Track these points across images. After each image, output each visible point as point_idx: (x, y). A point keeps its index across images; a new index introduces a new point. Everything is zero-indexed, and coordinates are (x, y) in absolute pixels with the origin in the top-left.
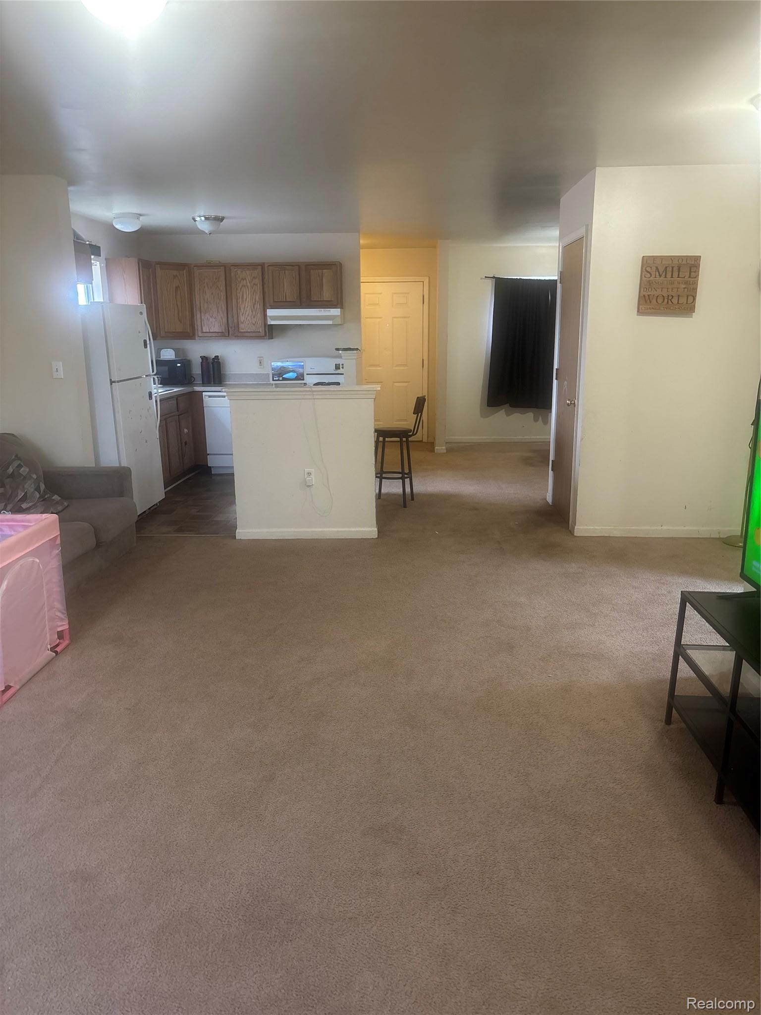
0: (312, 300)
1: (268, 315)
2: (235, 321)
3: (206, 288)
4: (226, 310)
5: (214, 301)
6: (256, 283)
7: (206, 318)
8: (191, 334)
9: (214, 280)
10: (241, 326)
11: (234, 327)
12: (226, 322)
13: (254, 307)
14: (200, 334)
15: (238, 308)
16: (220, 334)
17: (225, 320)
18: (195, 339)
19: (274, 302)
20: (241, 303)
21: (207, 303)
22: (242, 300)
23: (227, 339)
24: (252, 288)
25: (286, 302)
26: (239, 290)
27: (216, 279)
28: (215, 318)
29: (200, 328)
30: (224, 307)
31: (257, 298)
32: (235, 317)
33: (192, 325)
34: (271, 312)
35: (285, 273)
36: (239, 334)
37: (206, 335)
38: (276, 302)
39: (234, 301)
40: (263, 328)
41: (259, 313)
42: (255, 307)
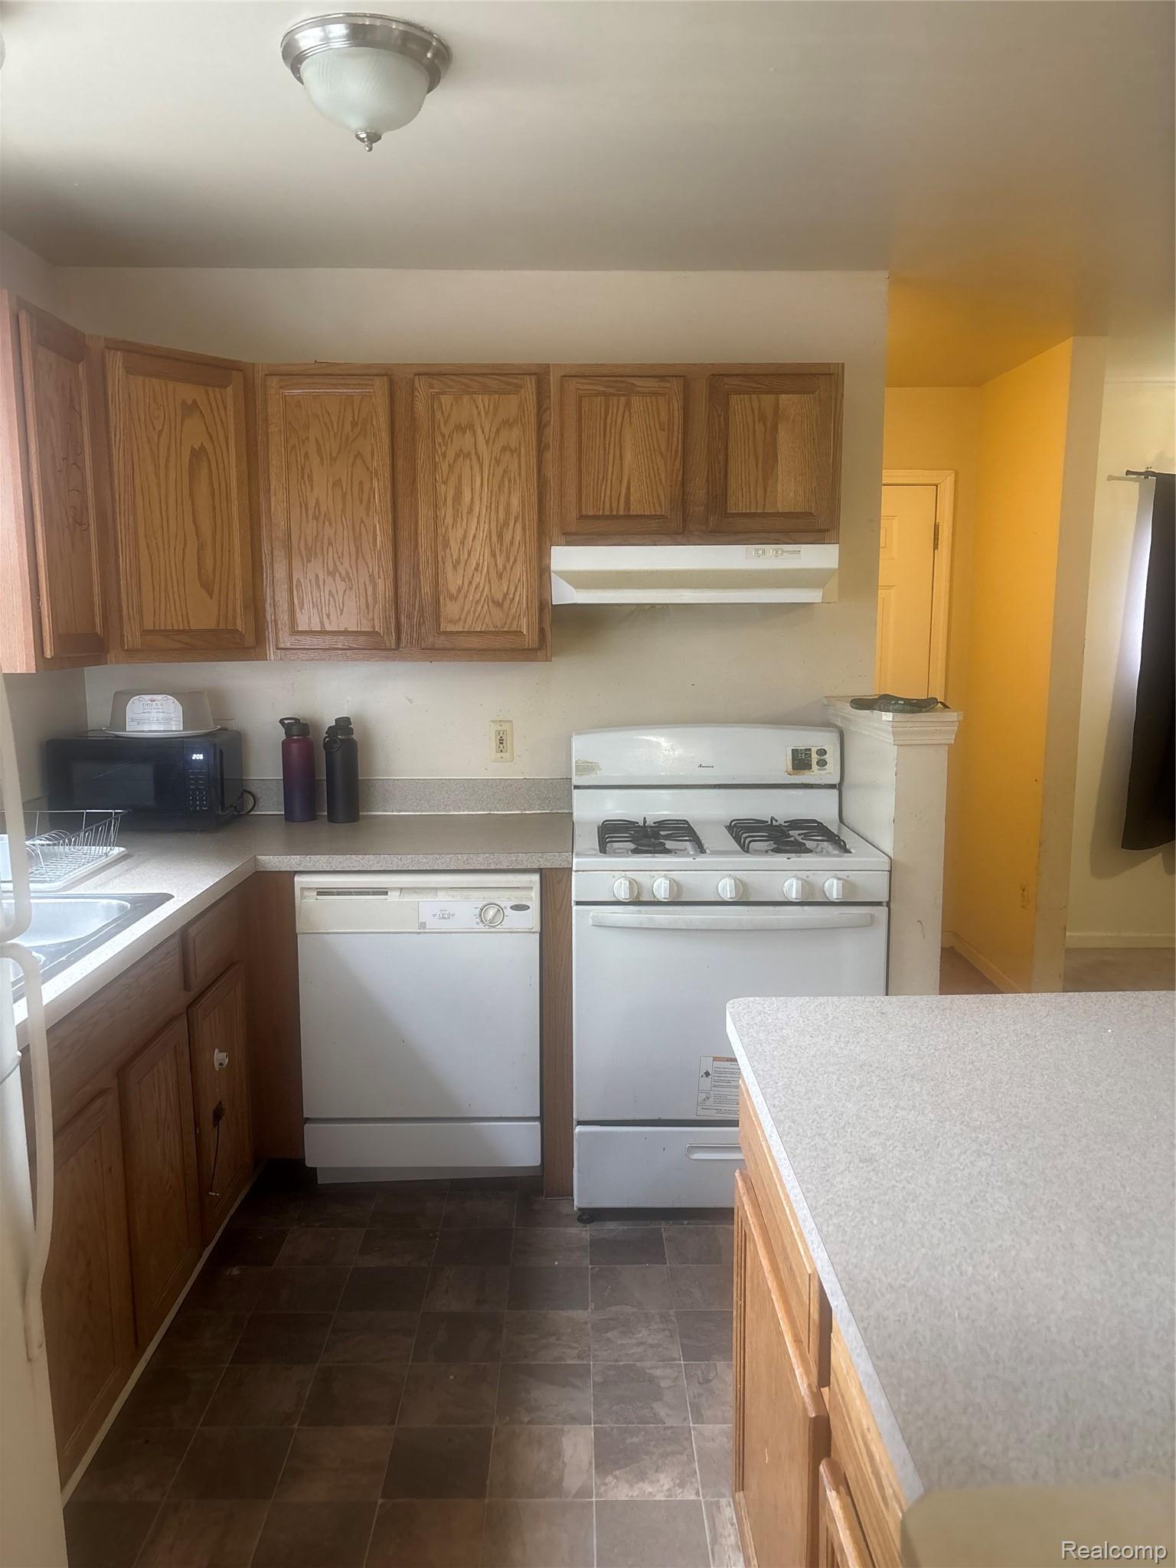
0: (732, 510)
1: (553, 568)
2: (427, 589)
3: (315, 460)
4: (389, 546)
5: (343, 511)
6: (513, 445)
7: (311, 576)
8: (250, 640)
9: (348, 427)
10: (450, 609)
11: (421, 610)
12: (390, 593)
13: (500, 536)
14: (287, 641)
15: (440, 539)
16: (362, 638)
17: (384, 587)
18: (263, 657)
19: (582, 517)
20: (449, 520)
21: (316, 518)
22: (456, 514)
23: (387, 658)
24: (498, 462)
25: (628, 517)
26: (445, 467)
27: (354, 424)
28: (346, 578)
29: (284, 617)
30: (382, 539)
31: (515, 502)
32: (427, 574)
33: (255, 605)
34: (566, 558)
35: (628, 405)
36: (442, 641)
37: (308, 642)
38: (587, 517)
39: (424, 511)
40: (536, 619)
41: (521, 557)
42: (508, 537)
